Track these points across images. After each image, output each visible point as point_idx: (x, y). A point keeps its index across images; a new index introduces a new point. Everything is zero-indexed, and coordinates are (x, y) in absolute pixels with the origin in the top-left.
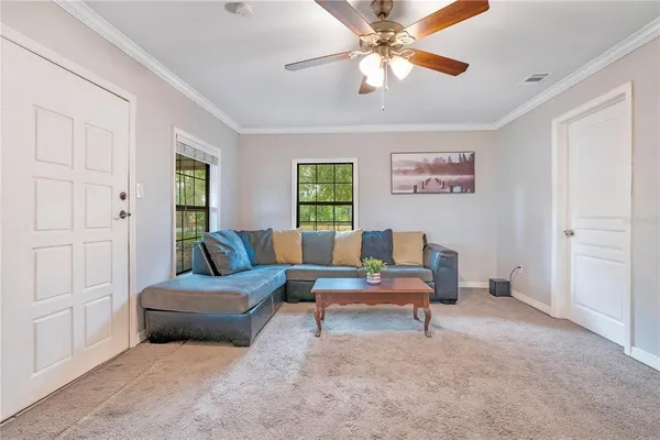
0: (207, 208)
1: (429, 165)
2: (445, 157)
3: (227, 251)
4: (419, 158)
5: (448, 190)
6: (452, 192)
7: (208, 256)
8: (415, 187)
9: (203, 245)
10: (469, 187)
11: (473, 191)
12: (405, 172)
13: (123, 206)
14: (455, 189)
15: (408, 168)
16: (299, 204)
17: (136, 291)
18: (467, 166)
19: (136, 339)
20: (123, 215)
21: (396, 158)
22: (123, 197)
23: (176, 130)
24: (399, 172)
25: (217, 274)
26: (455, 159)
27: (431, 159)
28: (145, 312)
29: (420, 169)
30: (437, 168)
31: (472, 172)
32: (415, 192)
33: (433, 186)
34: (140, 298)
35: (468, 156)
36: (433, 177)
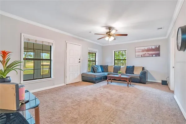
0: (95, 61)
1: (145, 50)
2: (150, 47)
3: (97, 69)
4: (143, 48)
5: (151, 56)
6: (152, 56)
7: (93, 69)
8: (142, 55)
9: (93, 67)
10: (158, 55)
11: (159, 56)
12: (139, 52)
13: (79, 61)
14: (153, 56)
15: (140, 51)
16: (115, 60)
17: (81, 73)
18: (158, 49)
19: (81, 80)
20: (79, 62)
21: (137, 48)
22: (79, 59)
23: (88, 48)
24: (137, 52)
25: (94, 72)
26: (153, 47)
27: (146, 48)
28: (83, 77)
29: (143, 51)
30: (148, 50)
31: (159, 51)
32: (142, 57)
33: (147, 55)
34: (82, 74)
35: (157, 46)
36: (147, 53)
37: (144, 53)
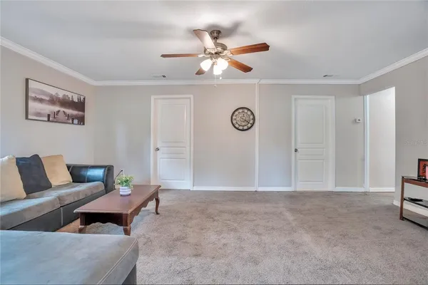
1: (59, 99)
4: (53, 91)
5: (71, 121)
6: (73, 123)
8: (49, 116)
10: (81, 120)
11: (84, 124)
12: (41, 101)
14: (75, 121)
15: (43, 97)
24: (36, 99)
26: (75, 99)
27: (61, 94)
29: (53, 101)
30: (64, 103)
31: (83, 110)
32: (49, 120)
33: (61, 117)
35: (82, 98)
36: (62, 109)
37: (56, 108)
